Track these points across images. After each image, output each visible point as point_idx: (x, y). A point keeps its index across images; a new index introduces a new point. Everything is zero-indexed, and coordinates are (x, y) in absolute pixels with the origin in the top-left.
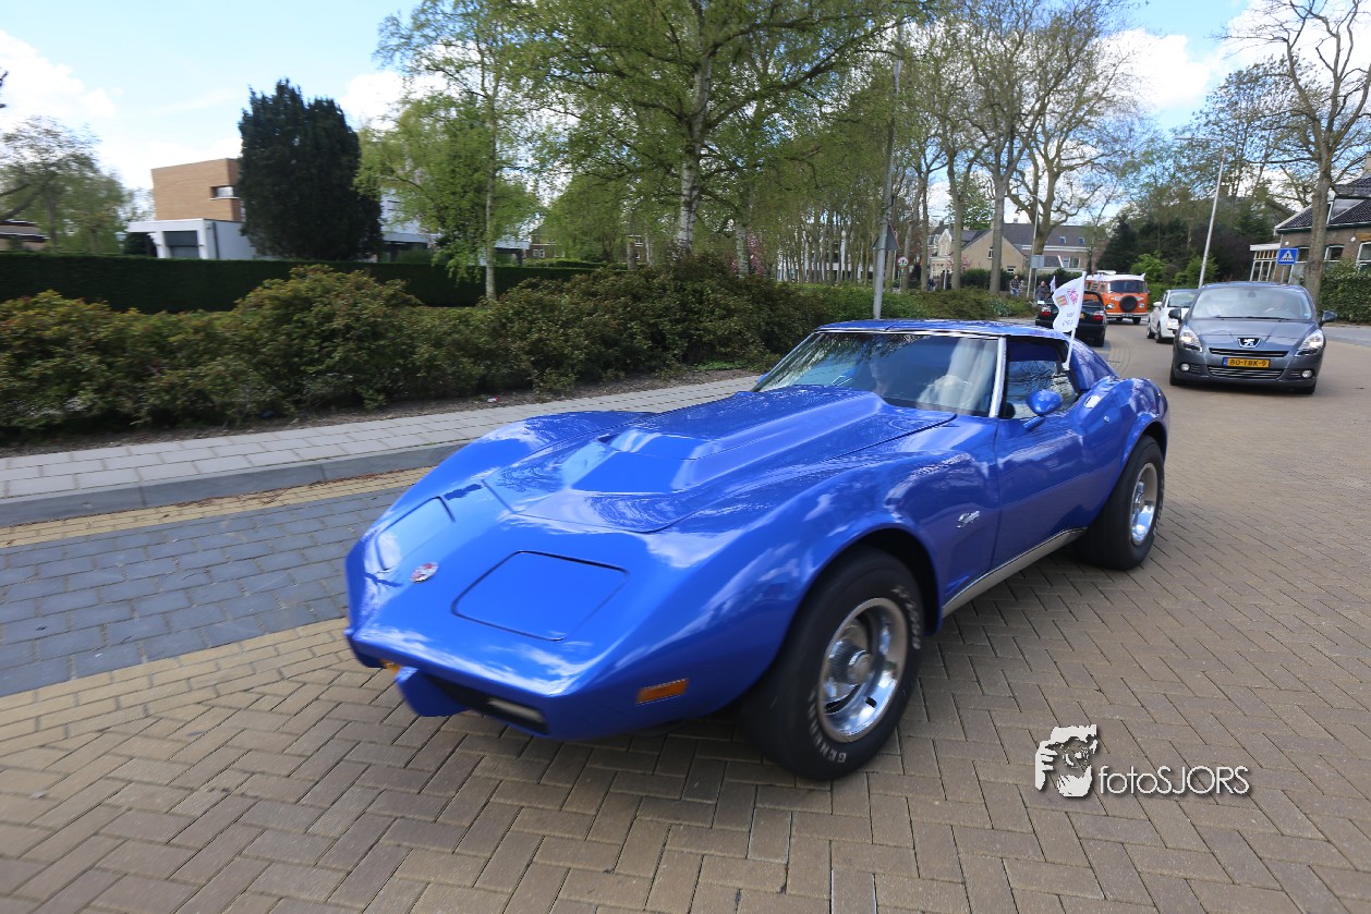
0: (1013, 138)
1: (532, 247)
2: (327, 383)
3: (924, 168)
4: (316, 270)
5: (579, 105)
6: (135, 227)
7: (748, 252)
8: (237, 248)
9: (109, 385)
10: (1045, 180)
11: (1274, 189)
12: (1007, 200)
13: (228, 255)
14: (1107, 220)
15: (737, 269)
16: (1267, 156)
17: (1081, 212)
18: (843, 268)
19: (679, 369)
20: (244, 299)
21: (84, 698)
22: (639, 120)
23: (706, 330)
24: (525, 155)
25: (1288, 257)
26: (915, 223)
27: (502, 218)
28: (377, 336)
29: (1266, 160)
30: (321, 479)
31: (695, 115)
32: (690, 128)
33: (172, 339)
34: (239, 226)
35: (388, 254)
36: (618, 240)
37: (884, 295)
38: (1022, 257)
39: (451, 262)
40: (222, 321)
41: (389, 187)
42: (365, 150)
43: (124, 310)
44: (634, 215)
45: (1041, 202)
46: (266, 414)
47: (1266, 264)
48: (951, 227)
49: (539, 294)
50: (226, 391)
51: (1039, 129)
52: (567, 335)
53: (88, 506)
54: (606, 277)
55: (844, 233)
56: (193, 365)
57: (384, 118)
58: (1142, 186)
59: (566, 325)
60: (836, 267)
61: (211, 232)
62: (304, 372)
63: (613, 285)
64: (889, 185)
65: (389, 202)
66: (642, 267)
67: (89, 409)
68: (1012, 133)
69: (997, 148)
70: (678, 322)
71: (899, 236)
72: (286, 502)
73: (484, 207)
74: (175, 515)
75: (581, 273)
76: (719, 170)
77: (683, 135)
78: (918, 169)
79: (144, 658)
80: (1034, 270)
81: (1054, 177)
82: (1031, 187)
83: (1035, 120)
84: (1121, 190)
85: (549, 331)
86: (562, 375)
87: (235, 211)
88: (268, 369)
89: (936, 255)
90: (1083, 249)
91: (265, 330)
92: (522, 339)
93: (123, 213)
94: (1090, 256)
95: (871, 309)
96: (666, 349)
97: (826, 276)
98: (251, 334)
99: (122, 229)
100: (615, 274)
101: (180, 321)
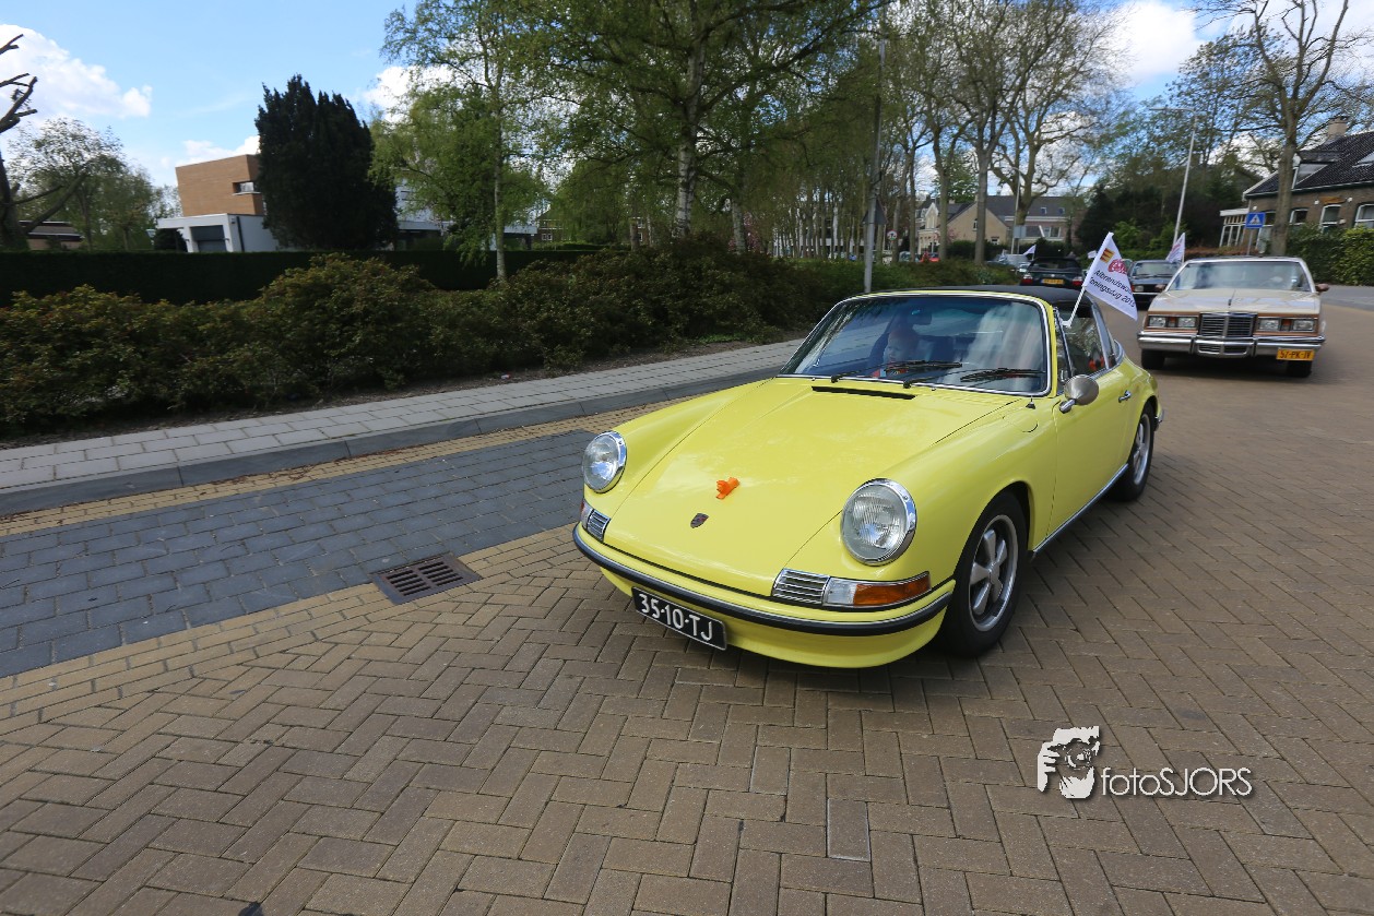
0: (995, 113)
1: (540, 232)
2: (350, 366)
3: (910, 144)
4: (334, 259)
5: (579, 93)
6: (163, 224)
7: (744, 230)
8: (261, 241)
9: (144, 373)
10: (1026, 153)
11: (1244, 156)
12: (990, 173)
13: (252, 247)
14: (1085, 190)
15: (735, 246)
16: (1236, 124)
17: (1061, 182)
18: (836, 244)
19: (681, 342)
20: (267, 287)
21: (134, 662)
22: (637, 106)
23: (705, 304)
24: (529, 143)
25: (1256, 221)
26: (903, 198)
27: (510, 204)
28: (394, 319)
29: (1236, 129)
30: (347, 455)
31: (690, 98)
32: (686, 111)
33: (201, 328)
34: (261, 220)
35: (404, 242)
36: (622, 223)
37: (873, 268)
38: (1005, 229)
39: (461, 246)
40: (248, 309)
41: (402, 177)
42: (378, 142)
43: (156, 301)
44: (635, 199)
45: (1022, 175)
46: (293, 396)
47: (1235, 229)
48: (937, 201)
49: (547, 275)
50: (255, 375)
51: (1020, 104)
52: (574, 313)
53: (131, 486)
54: (610, 257)
55: (836, 210)
56: (222, 352)
57: (393, 111)
58: (1120, 156)
59: (573, 304)
60: (829, 242)
61: (236, 225)
62: (327, 356)
63: (617, 265)
64: (877, 161)
65: (403, 190)
66: (644, 246)
67: (128, 396)
68: (994, 108)
69: (980, 123)
70: (678, 298)
71: (889, 210)
72: (314, 478)
73: (492, 194)
74: (210, 492)
75: (586, 254)
76: (716, 152)
77: (679, 118)
78: (906, 147)
79: (188, 624)
80: (1017, 240)
81: (1035, 150)
82: (1013, 160)
83: (1017, 94)
84: (1098, 160)
85: (556, 310)
86: (570, 351)
87: (257, 205)
88: (293, 354)
89: (923, 228)
90: (1062, 219)
91: (288, 318)
92: (531, 319)
93: (152, 212)
94: (1070, 226)
95: (862, 281)
96: (669, 323)
97: (820, 251)
98: (275, 321)
99: (153, 226)
100: (619, 254)
101: (208, 310)
